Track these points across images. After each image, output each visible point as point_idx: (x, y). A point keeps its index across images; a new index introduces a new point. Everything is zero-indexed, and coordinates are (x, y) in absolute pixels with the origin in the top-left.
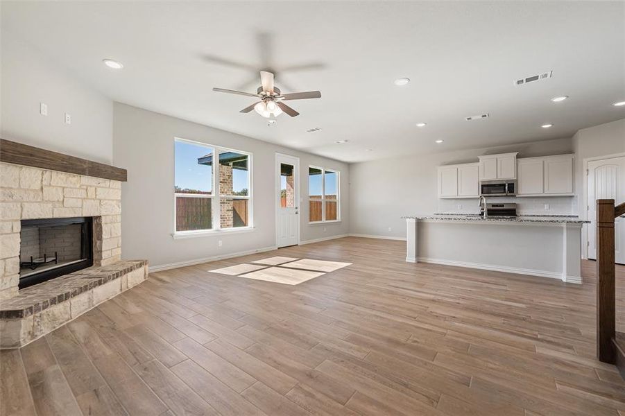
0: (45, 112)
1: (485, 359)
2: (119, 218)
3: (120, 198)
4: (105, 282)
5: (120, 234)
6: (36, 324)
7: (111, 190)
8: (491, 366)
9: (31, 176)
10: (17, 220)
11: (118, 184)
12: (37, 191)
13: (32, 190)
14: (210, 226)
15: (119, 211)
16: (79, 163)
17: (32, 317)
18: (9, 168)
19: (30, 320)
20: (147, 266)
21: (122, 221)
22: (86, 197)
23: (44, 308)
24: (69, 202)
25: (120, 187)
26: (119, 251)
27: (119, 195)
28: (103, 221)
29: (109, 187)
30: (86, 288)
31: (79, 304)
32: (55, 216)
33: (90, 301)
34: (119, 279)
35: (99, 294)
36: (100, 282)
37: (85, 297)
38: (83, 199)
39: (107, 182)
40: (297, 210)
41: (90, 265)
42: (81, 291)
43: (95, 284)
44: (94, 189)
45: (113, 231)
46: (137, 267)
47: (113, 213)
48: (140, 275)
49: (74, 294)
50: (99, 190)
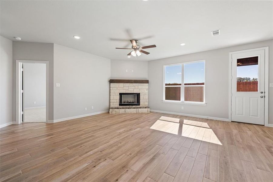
0: (127, 71)
1: (54, 160)
2: (147, 94)
4: (130, 108)
5: (147, 98)
8: (50, 160)
10: (119, 93)
11: (147, 84)
12: (122, 87)
14: (180, 100)
15: (147, 92)
17: (112, 109)
18: (117, 84)
20: (149, 109)
24: (130, 90)
26: (147, 103)
27: (147, 87)
28: (141, 94)
29: (143, 86)
30: (124, 108)
31: (122, 111)
32: (126, 93)
33: (125, 111)
34: (135, 109)
35: (128, 111)
36: (128, 108)
37: (123, 110)
38: (134, 89)
39: (142, 84)
40: (263, 95)
41: (139, 105)
42: (122, 108)
43: (127, 108)
44: (137, 86)
45: (144, 97)
46: (144, 108)
47: (145, 92)
48: (145, 110)
49: (121, 108)
50: (139, 86)
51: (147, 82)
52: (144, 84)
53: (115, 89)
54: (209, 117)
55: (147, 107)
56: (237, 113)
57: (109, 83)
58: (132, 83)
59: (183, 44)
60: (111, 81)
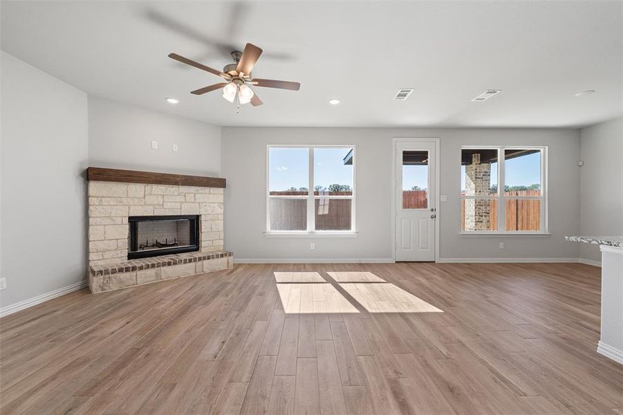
2: (221, 217)
3: (222, 201)
4: (174, 263)
5: (222, 229)
6: (105, 282)
7: (212, 195)
9: (136, 189)
10: (126, 216)
11: (221, 190)
12: (140, 198)
13: (137, 198)
14: (304, 228)
15: (220, 211)
16: (172, 178)
17: (102, 277)
18: (119, 185)
19: (100, 279)
20: (232, 257)
21: (224, 220)
22: (184, 200)
23: (112, 273)
24: (167, 205)
25: (222, 192)
26: (221, 242)
27: (221, 199)
28: (203, 218)
29: (210, 193)
30: (153, 266)
31: (145, 276)
32: (156, 214)
33: (157, 275)
34: (193, 264)
35: (167, 272)
36: (169, 264)
37: (151, 272)
38: (181, 203)
39: (207, 190)
40: (433, 213)
41: (197, 249)
42: (148, 267)
43: (164, 264)
44: (193, 195)
45: (213, 226)
46: (217, 256)
47: (214, 213)
48: (220, 264)
49: (141, 268)
50: (198, 196)
51: (220, 183)
52: (213, 190)
53: (112, 203)
54: (362, 259)
55: (226, 255)
56: (403, 247)
57: (81, 180)
58: (176, 183)
59: (334, 102)
60: (91, 175)
